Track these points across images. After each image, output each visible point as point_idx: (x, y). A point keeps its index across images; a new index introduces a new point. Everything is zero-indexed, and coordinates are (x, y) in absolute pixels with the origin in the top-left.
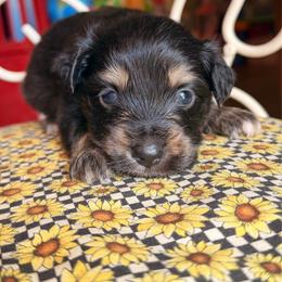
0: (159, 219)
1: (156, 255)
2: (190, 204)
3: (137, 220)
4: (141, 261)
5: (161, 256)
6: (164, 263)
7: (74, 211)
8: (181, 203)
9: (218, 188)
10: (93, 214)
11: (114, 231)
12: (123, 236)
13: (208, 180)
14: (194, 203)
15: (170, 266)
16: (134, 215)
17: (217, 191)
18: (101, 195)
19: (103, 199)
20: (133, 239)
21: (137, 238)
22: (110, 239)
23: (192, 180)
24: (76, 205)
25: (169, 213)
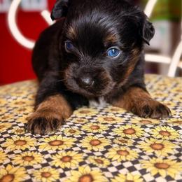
0: (50, 143)
1: (47, 159)
2: (68, 137)
3: (39, 144)
4: (38, 163)
5: (49, 160)
6: (50, 163)
7: (4, 141)
8: (63, 135)
9: (84, 131)
10: (15, 142)
11: (27, 150)
12: (31, 151)
13: (80, 127)
14: (70, 136)
15: (52, 165)
16: (38, 141)
17: (83, 133)
18: (19, 133)
19: (20, 136)
20: (36, 152)
21: (38, 152)
22: (24, 154)
23: (71, 126)
24: (5, 138)
25: (56, 140)
